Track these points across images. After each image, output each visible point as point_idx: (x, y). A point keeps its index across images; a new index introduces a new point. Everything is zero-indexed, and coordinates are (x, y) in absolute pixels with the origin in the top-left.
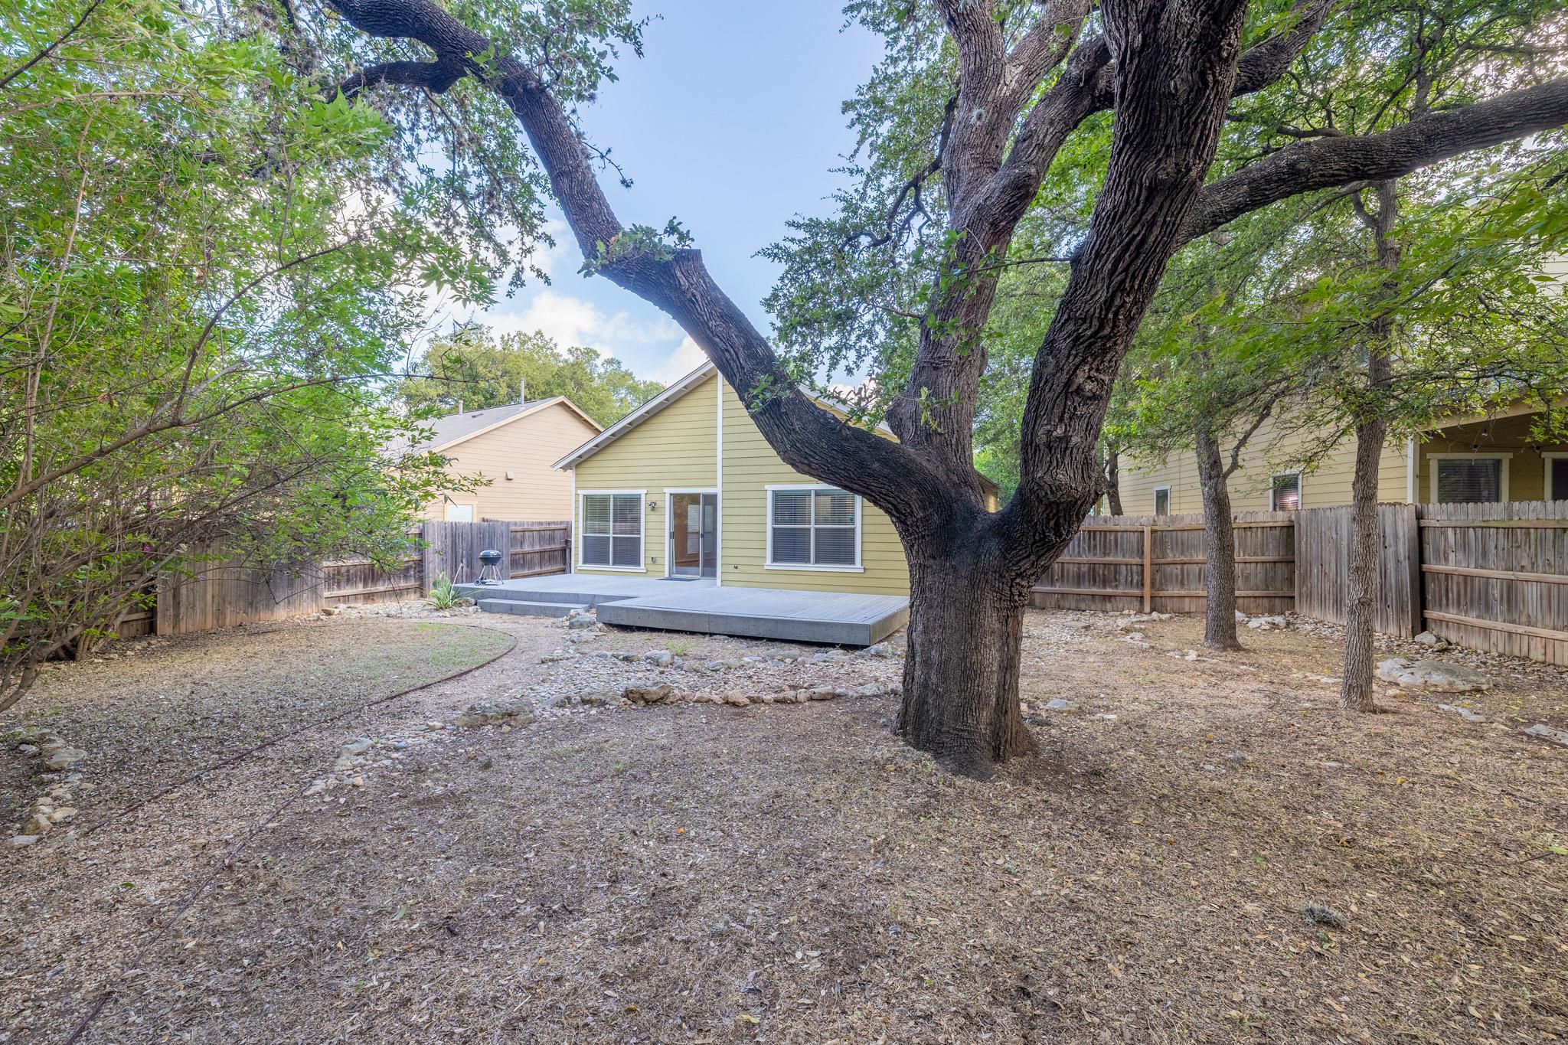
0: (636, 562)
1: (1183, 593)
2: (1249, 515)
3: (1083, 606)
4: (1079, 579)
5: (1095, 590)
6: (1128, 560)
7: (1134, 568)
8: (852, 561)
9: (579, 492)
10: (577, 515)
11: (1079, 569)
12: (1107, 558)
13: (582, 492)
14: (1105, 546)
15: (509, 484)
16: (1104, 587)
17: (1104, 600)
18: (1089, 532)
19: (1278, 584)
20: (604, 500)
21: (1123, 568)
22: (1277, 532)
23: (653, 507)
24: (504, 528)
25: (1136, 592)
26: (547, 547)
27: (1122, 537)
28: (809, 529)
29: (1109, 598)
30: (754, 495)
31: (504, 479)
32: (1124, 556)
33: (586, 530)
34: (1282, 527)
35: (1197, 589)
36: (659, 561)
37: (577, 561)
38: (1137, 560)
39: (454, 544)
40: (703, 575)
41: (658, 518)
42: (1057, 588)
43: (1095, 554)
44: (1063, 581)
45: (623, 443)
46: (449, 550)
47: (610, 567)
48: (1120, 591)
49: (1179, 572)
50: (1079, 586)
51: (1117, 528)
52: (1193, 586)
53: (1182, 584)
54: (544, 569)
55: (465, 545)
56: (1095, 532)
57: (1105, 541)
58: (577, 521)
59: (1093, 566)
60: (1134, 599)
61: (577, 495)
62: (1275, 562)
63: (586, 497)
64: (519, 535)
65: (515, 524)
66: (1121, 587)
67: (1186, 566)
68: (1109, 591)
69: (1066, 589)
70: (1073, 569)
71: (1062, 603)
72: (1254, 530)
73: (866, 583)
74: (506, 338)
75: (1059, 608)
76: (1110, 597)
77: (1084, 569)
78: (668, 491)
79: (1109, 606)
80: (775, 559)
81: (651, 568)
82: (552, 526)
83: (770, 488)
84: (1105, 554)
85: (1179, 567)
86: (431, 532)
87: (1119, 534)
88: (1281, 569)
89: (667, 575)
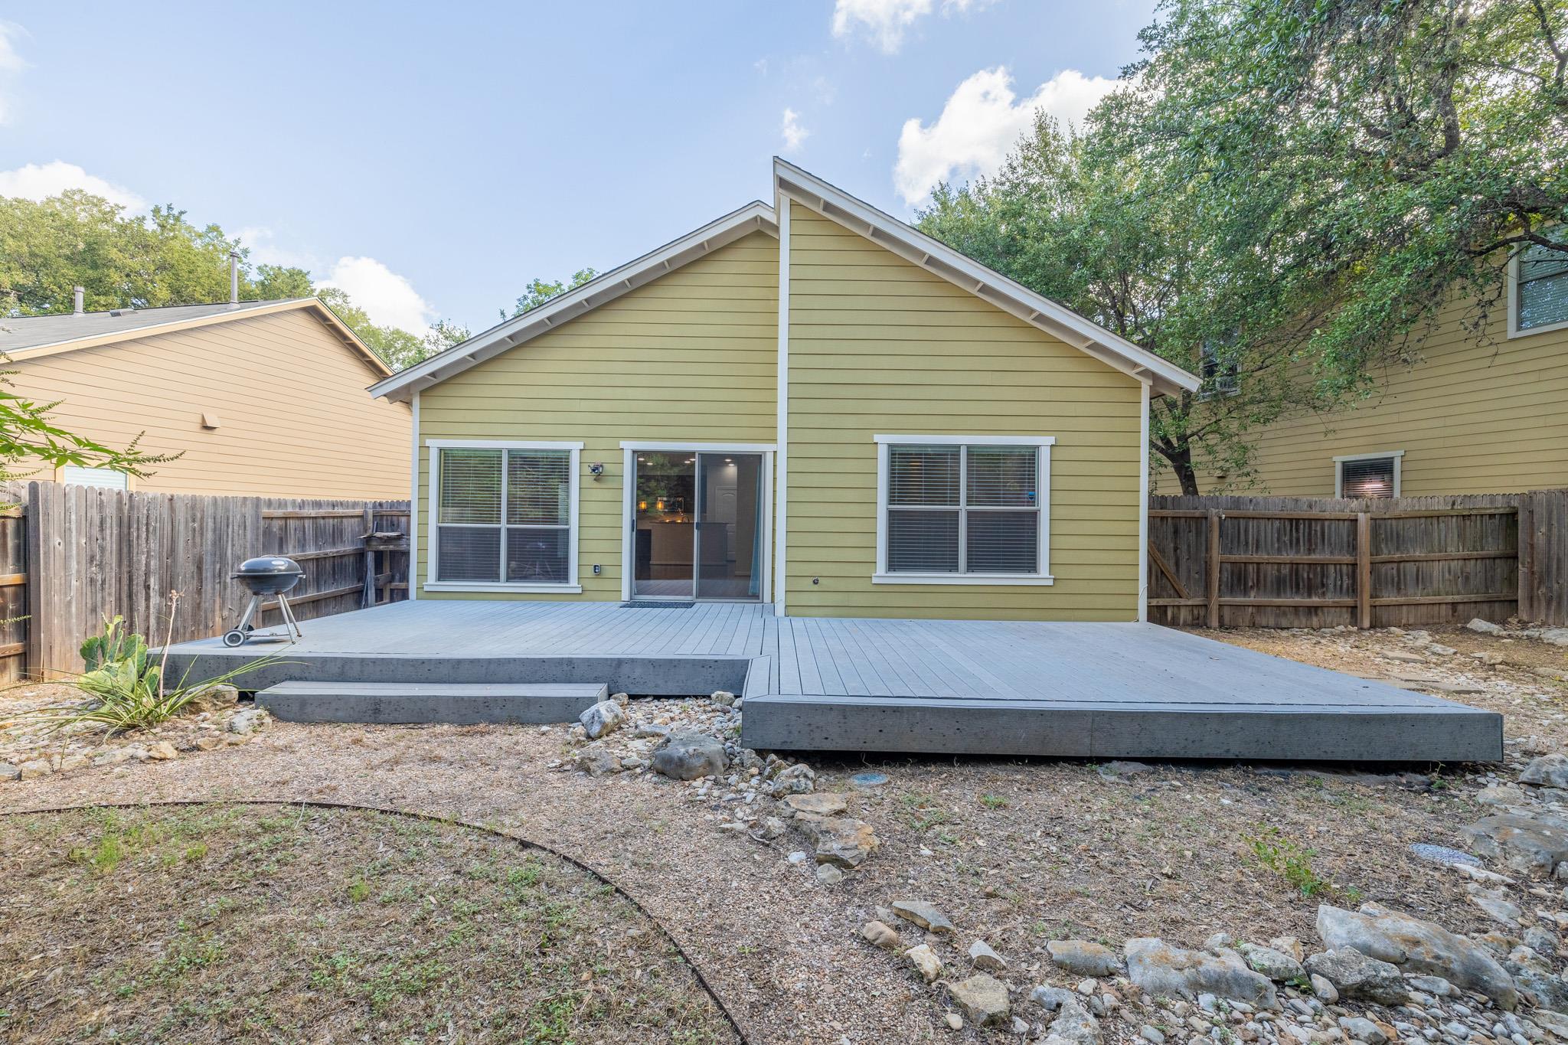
0: (560, 572)
1: (1401, 599)
2: (1467, 499)
3: (1284, 623)
4: (1279, 585)
5: (1298, 600)
6: (1337, 557)
7: (1344, 568)
8: (1032, 567)
9: (429, 442)
10: (423, 486)
11: (1279, 571)
12: (1313, 556)
13: (434, 444)
14: (1310, 540)
15: (206, 436)
16: (1310, 596)
17: (1310, 613)
18: (1291, 520)
19: (1498, 585)
20: (489, 461)
21: (1332, 568)
22: (1496, 521)
23: (598, 472)
24: (249, 511)
25: (1348, 600)
26: (330, 551)
27: (1330, 527)
28: (957, 513)
29: (1313, 610)
30: (853, 451)
31: (197, 427)
32: (1332, 553)
33: (441, 517)
34: (1501, 515)
35: (1415, 594)
36: (608, 572)
37: (422, 576)
38: (1347, 558)
39: (125, 543)
40: (702, 593)
41: (607, 495)
42: (1252, 598)
43: (1298, 552)
44: (1258, 589)
45: (527, 353)
46: (111, 559)
47: (502, 586)
48: (1329, 599)
49: (1395, 572)
50: (1278, 595)
51: (1327, 515)
52: (1411, 591)
53: (1399, 589)
54: (326, 591)
55: (154, 545)
56: (1297, 520)
57: (1310, 534)
58: (423, 499)
59: (1295, 566)
60: (1344, 610)
61: (423, 448)
62: (1494, 558)
63: (444, 453)
64: (276, 525)
65: (270, 503)
66: (1329, 595)
67: (1402, 565)
68: (1315, 600)
69: (1264, 600)
70: (1271, 572)
71: (1258, 619)
72: (1473, 518)
73: (1057, 602)
74: (164, 212)
75: (1253, 625)
76: (1316, 608)
77: (1285, 570)
78: (629, 446)
79: (1315, 621)
80: (893, 565)
81: (592, 585)
82: (339, 511)
83: (883, 439)
84: (1310, 551)
85: (1395, 566)
86: (56, 512)
87: (1327, 523)
88: (1501, 568)
89: (625, 596)
